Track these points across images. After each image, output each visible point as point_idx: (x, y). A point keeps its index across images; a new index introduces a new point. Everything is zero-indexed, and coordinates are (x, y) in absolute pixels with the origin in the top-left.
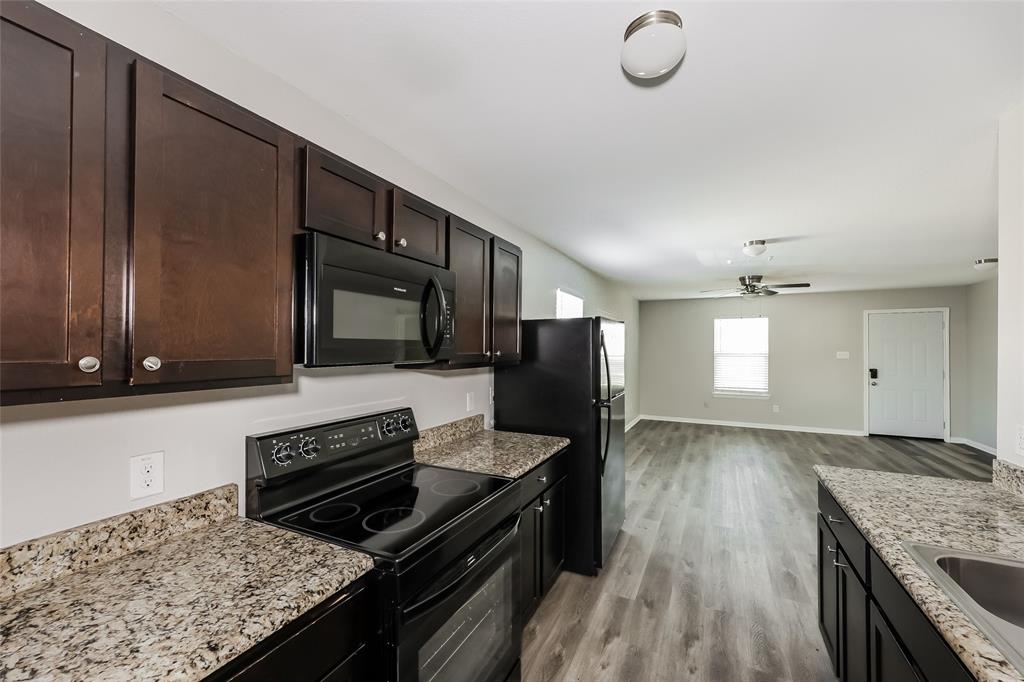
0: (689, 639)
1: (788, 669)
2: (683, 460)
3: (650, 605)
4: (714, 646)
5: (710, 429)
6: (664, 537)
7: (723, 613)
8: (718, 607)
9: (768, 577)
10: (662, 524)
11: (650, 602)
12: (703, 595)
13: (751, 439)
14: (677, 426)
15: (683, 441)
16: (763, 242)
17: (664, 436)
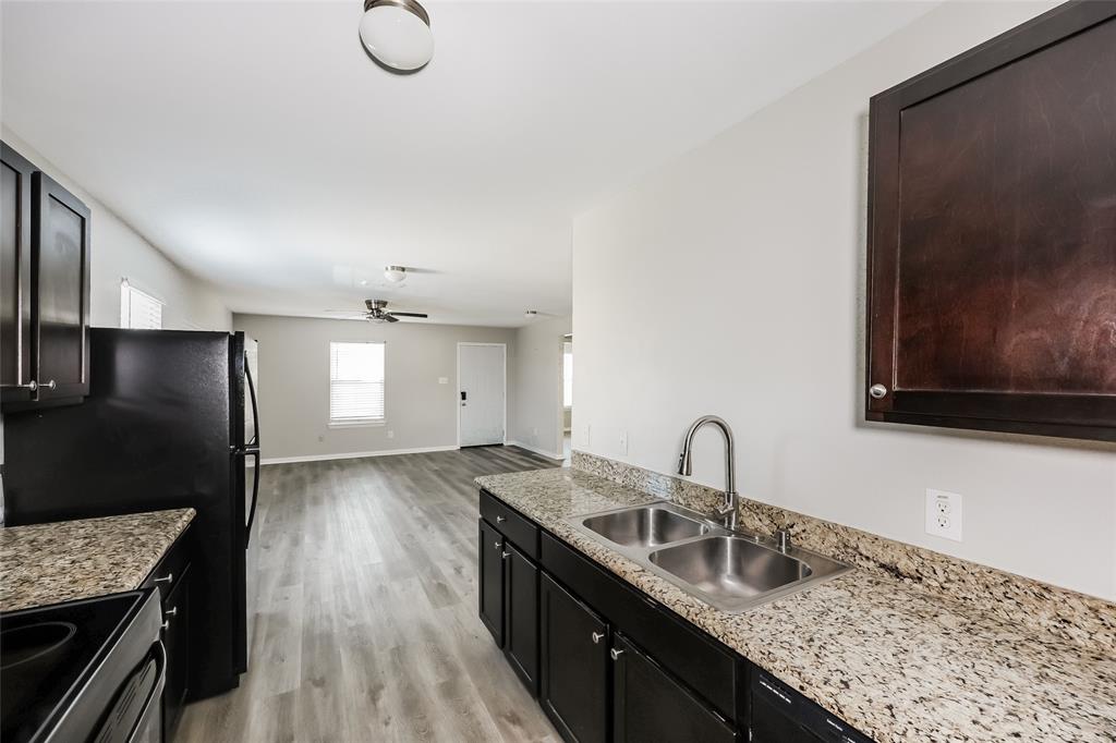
0: (374, 694)
1: (462, 666)
2: (308, 506)
3: (320, 683)
4: (399, 685)
5: (328, 465)
6: (313, 599)
7: (398, 648)
8: (392, 645)
9: (425, 595)
10: (306, 586)
11: (319, 680)
12: (374, 641)
13: (371, 468)
14: (288, 468)
15: (300, 484)
16: (403, 269)
17: (275, 483)
